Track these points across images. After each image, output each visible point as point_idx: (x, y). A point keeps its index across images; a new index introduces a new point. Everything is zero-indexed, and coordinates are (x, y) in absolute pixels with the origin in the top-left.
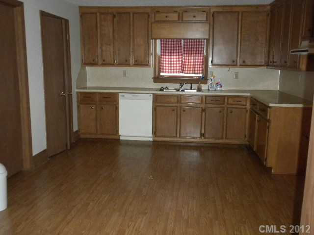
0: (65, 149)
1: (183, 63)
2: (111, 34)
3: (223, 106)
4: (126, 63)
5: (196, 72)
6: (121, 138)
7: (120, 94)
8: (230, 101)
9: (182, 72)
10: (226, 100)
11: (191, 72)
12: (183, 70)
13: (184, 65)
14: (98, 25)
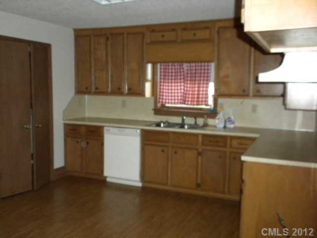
0: (30, 188)
1: (185, 92)
2: (104, 59)
3: (224, 149)
4: (118, 92)
5: (200, 103)
6: (108, 180)
7: (105, 128)
8: (235, 143)
9: (184, 104)
10: (229, 142)
11: (195, 103)
12: (185, 101)
13: (186, 94)
14: (92, 50)
